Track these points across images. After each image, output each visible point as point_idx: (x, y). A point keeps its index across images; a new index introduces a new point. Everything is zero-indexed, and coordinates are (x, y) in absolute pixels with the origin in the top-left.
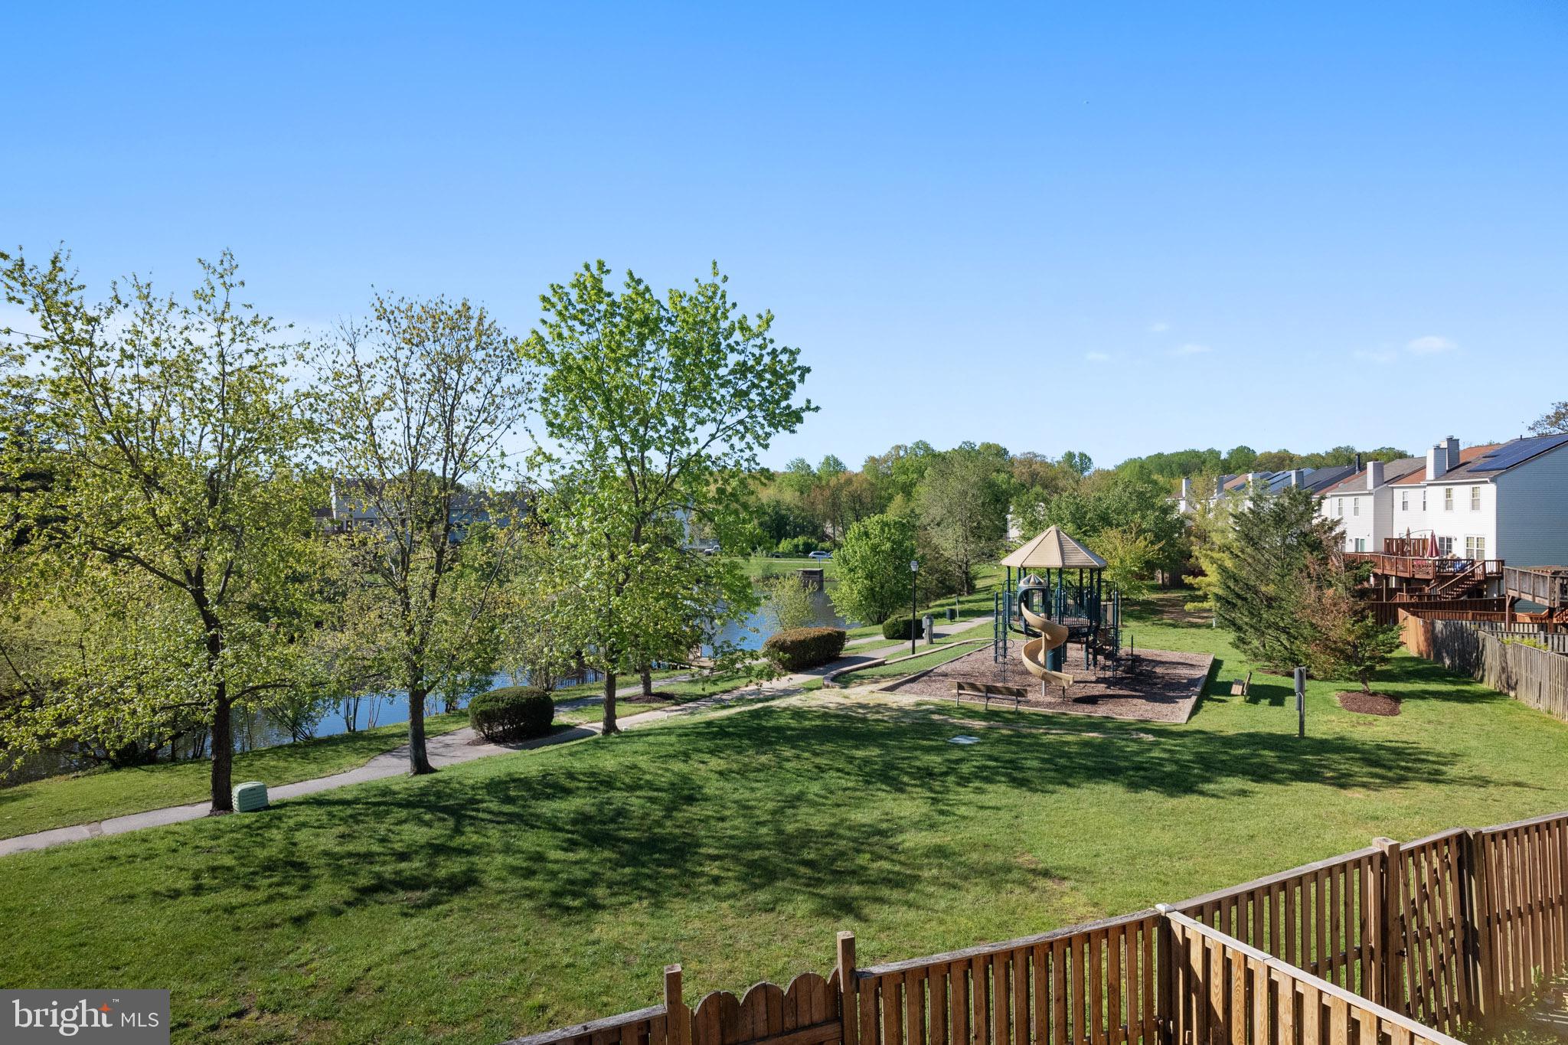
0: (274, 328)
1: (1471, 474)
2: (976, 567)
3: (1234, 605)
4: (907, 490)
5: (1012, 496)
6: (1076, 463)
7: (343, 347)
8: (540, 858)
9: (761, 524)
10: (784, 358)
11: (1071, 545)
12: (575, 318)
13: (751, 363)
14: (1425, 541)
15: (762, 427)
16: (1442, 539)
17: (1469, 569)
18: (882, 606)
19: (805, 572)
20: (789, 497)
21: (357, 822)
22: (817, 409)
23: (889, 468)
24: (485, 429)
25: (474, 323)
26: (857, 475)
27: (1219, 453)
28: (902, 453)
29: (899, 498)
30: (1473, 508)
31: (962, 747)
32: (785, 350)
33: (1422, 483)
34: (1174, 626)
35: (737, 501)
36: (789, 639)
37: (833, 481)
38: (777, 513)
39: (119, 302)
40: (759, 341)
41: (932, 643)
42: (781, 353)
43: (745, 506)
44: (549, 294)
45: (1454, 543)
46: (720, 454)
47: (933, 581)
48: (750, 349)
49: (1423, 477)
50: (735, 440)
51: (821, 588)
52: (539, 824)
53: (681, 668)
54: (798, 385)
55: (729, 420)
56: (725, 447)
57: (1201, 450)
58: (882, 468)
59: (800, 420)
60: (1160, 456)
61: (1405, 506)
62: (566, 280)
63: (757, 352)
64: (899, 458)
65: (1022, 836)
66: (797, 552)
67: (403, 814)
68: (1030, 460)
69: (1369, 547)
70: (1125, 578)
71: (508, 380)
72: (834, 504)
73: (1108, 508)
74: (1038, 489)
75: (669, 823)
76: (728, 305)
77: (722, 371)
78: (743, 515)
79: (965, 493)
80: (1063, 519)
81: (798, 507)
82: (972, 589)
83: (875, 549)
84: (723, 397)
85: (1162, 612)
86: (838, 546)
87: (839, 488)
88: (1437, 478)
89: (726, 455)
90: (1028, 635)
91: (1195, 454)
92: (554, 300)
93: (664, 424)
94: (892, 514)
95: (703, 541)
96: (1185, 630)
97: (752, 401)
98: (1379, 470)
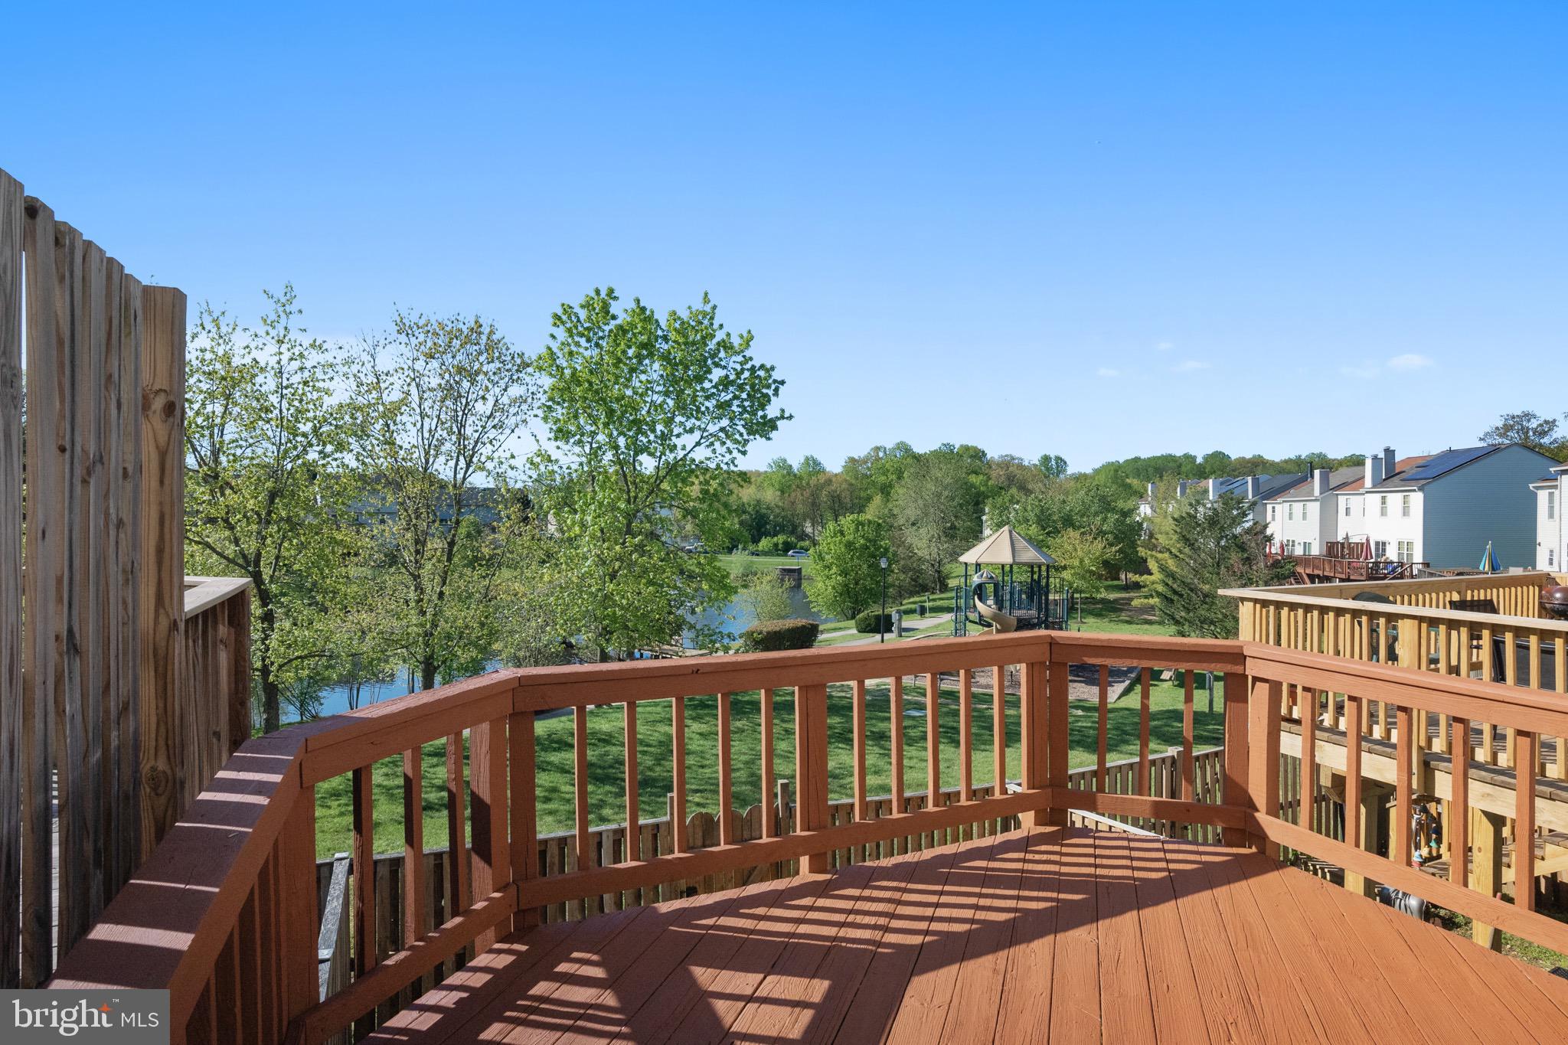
0: (326, 350)
1: (1403, 483)
2: (948, 566)
3: (1172, 601)
4: (886, 490)
5: (988, 497)
6: (1052, 467)
7: (366, 358)
8: (554, 790)
9: (741, 523)
10: (762, 373)
11: (1022, 543)
12: (582, 335)
13: (732, 377)
14: (1362, 544)
15: (741, 435)
16: (1377, 544)
17: (1399, 570)
18: (856, 602)
19: (784, 570)
20: (770, 496)
21: (397, 766)
22: (791, 417)
23: (868, 468)
24: (492, 434)
25: (484, 338)
26: (836, 475)
27: (1194, 458)
28: (881, 454)
29: (878, 499)
30: (1404, 515)
31: (913, 718)
32: (762, 367)
33: (1362, 491)
34: (1129, 622)
35: (719, 501)
36: (765, 629)
37: (813, 481)
38: (757, 511)
39: (204, 328)
40: (740, 358)
41: (901, 636)
42: (759, 370)
43: (726, 505)
44: (560, 312)
45: (1388, 547)
46: (703, 459)
47: (905, 579)
48: (731, 365)
49: (1362, 486)
50: (717, 445)
51: (798, 586)
52: (549, 768)
53: (663, 658)
54: (773, 399)
55: (712, 428)
56: (708, 453)
57: (1178, 455)
58: (862, 469)
59: (774, 428)
60: (1137, 459)
61: (1348, 512)
62: (576, 301)
63: (738, 367)
64: (878, 459)
65: (950, 779)
66: (777, 550)
67: (435, 760)
68: (1007, 463)
69: (1315, 550)
70: (1083, 578)
71: (515, 391)
72: (814, 504)
73: (1071, 510)
74: (1014, 491)
75: (658, 769)
76: (716, 326)
77: (707, 385)
78: (724, 512)
79: (939, 495)
80: (1028, 521)
81: (777, 506)
82: (944, 588)
83: (849, 545)
84: (707, 408)
85: (1121, 610)
86: (815, 543)
87: (819, 488)
88: (1374, 486)
89: (708, 459)
90: (983, 625)
91: (1170, 458)
92: (564, 318)
93: (653, 431)
94: (871, 513)
95: (685, 538)
96: (1139, 626)
97: (734, 412)
98: (1324, 480)
